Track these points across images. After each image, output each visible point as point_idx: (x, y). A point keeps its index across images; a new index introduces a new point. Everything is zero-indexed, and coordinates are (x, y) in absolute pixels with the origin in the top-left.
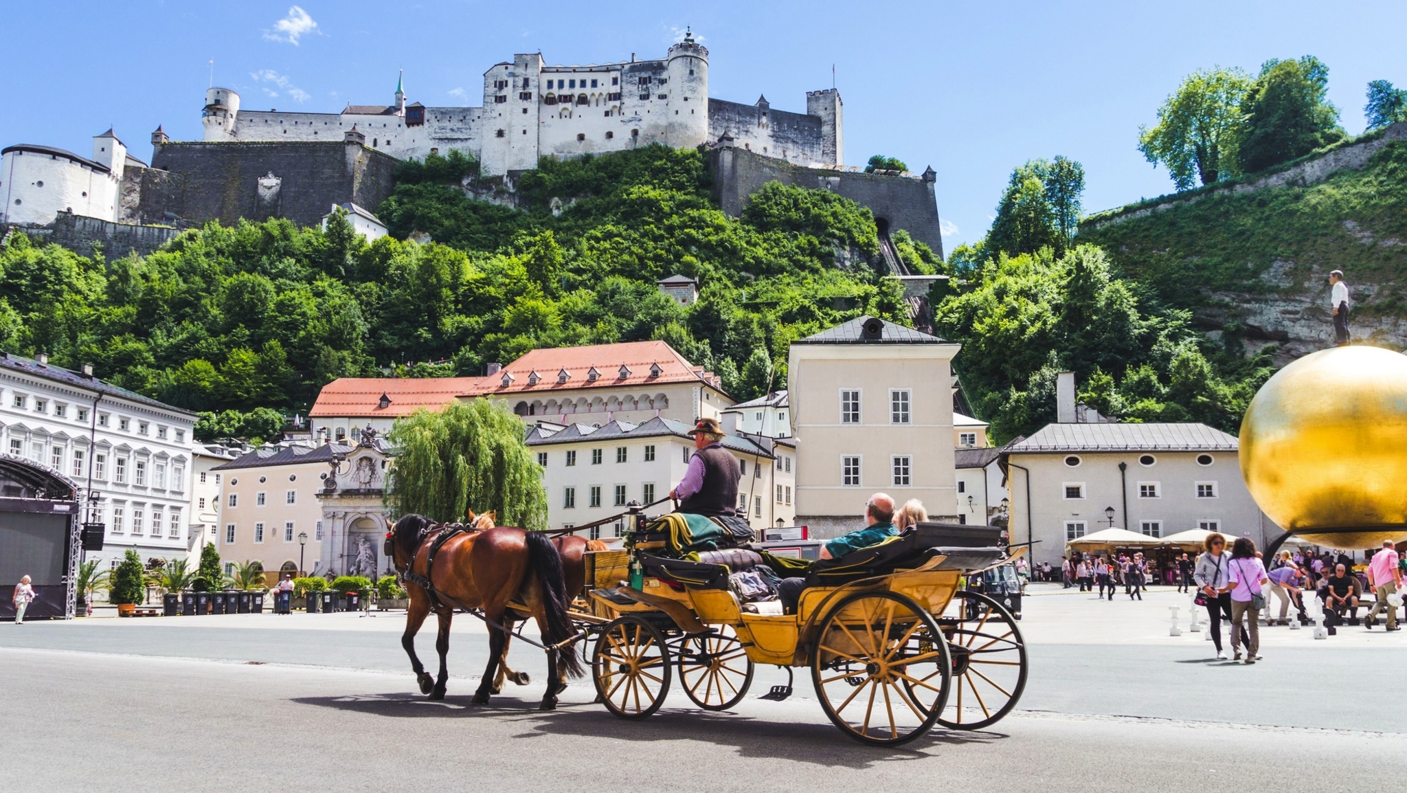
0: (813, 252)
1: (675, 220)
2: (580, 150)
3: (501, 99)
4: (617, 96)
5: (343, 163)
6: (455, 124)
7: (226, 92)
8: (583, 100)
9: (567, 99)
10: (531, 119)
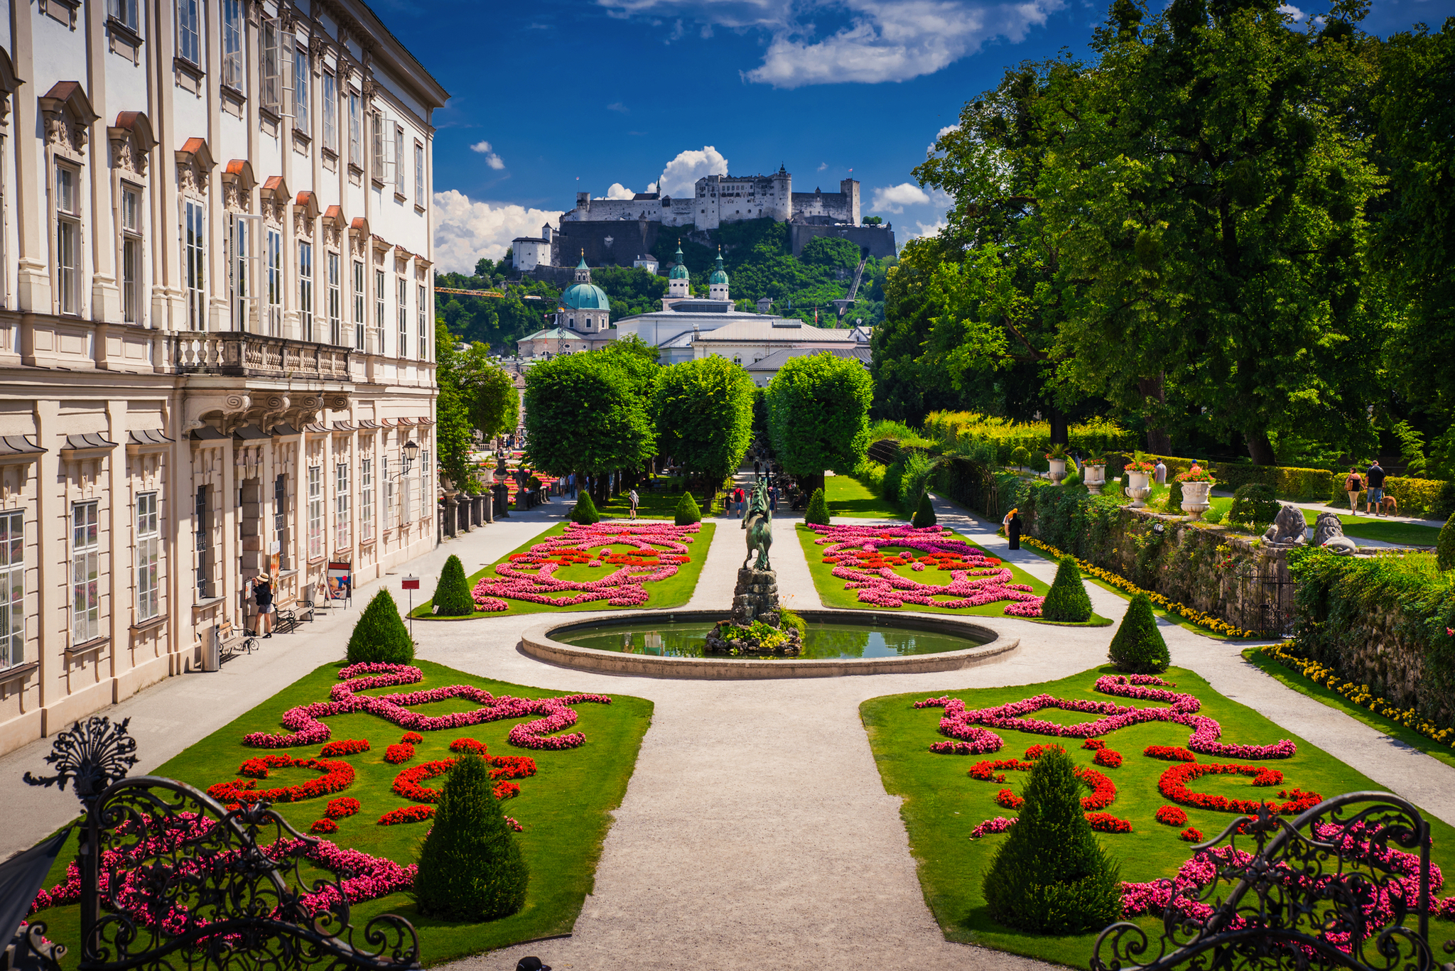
0: (826, 274)
1: (771, 263)
2: (737, 218)
3: (703, 196)
4: (753, 194)
5: (638, 230)
6: (683, 206)
7: (586, 194)
8: (738, 195)
9: (731, 195)
10: (715, 206)
